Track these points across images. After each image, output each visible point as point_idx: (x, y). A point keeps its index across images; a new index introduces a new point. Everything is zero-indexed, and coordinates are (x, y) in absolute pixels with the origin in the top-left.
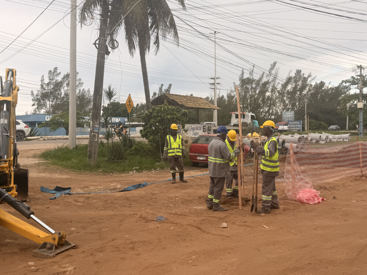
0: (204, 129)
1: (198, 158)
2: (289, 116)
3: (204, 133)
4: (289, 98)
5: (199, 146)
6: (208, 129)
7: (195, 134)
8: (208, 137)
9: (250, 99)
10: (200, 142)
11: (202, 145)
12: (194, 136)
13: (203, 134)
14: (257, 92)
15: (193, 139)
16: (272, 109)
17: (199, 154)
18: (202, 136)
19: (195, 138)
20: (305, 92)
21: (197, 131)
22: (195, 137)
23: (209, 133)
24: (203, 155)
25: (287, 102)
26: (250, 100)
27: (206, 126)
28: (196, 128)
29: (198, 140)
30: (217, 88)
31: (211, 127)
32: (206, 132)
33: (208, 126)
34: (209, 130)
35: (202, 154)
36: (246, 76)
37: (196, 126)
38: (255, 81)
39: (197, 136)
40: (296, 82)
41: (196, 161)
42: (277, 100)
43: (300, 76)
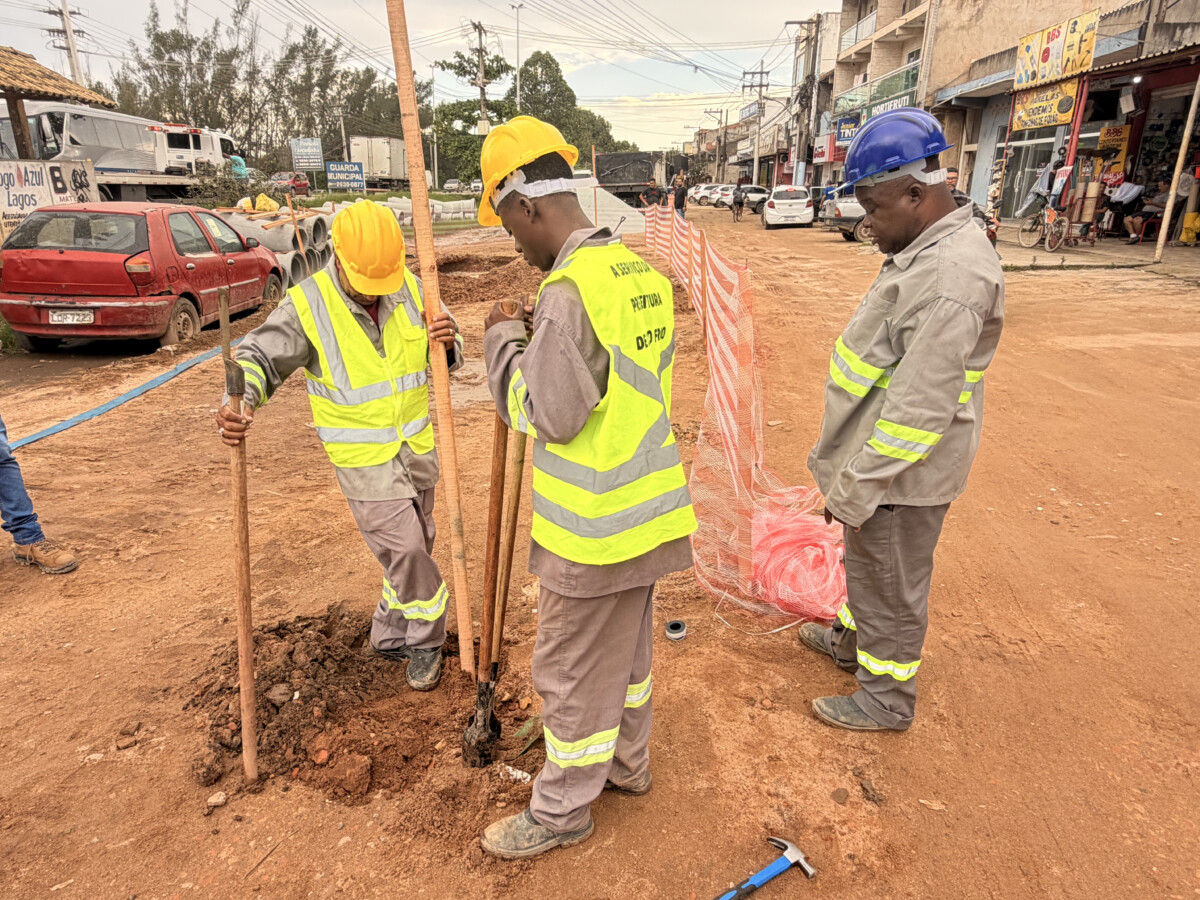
0: (55, 180)
1: (55, 318)
2: (309, 150)
3: (62, 196)
4: (294, 103)
5: (45, 262)
6: (75, 181)
7: (21, 200)
8: (83, 216)
9: (191, 95)
10: (48, 243)
11: (63, 257)
12: (16, 210)
13: (57, 201)
14: (209, 77)
15: (14, 224)
16: (257, 129)
17: (52, 298)
18: (54, 214)
19: (20, 216)
20: (332, 92)
21: (28, 190)
22: (22, 212)
23: (81, 199)
24: (78, 304)
25: (292, 113)
26: (192, 100)
27: (63, 170)
28: (19, 175)
29: (37, 232)
30: (78, 48)
31: (84, 173)
32: (68, 194)
33: (74, 171)
34: (81, 184)
35: (70, 299)
36: (166, 26)
37: (19, 169)
38: (195, 42)
39: (28, 210)
40: (308, 59)
41: (44, 331)
42: (267, 106)
43: (314, 43)
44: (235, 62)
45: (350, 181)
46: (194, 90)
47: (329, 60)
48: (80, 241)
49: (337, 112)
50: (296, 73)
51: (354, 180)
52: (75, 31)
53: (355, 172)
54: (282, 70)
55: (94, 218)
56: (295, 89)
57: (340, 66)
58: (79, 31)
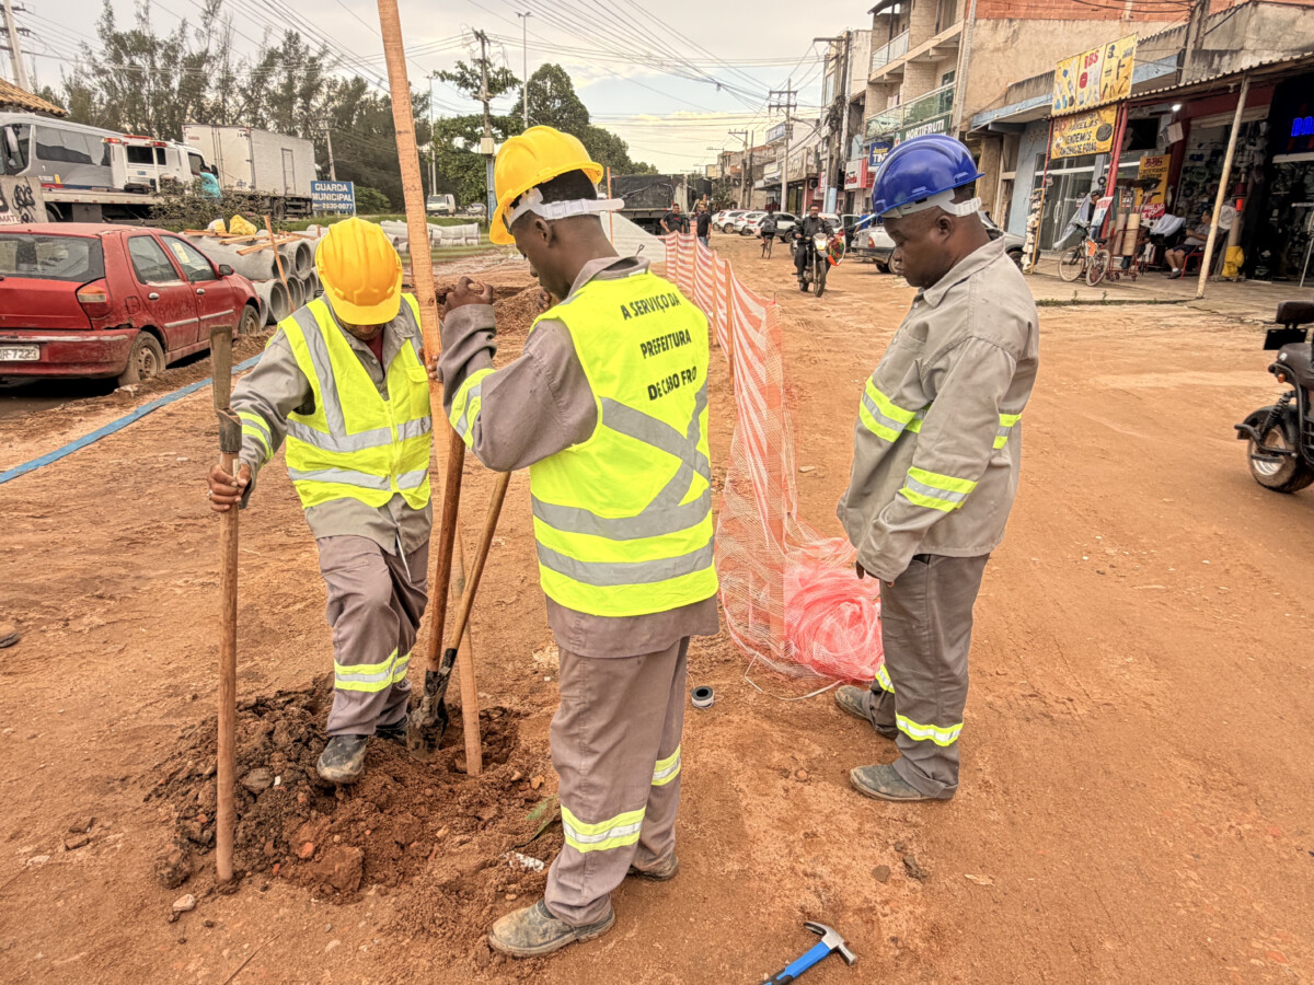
4: (274, 115)
6: (18, 198)
8: (27, 239)
9: (155, 104)
23: (25, 219)
25: (271, 126)
27: (4, 186)
30: (22, 48)
34: (25, 202)
36: (124, 26)
38: (160, 45)
40: (289, 67)
42: (243, 117)
43: (296, 50)
44: (206, 68)
45: (337, 202)
46: (158, 99)
47: (314, 69)
48: (24, 267)
49: (323, 125)
50: (275, 82)
51: (342, 201)
52: (18, 30)
53: (344, 193)
54: (260, 78)
55: (39, 240)
56: (274, 99)
57: (325, 75)
58: (23, 30)
